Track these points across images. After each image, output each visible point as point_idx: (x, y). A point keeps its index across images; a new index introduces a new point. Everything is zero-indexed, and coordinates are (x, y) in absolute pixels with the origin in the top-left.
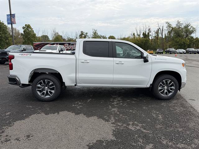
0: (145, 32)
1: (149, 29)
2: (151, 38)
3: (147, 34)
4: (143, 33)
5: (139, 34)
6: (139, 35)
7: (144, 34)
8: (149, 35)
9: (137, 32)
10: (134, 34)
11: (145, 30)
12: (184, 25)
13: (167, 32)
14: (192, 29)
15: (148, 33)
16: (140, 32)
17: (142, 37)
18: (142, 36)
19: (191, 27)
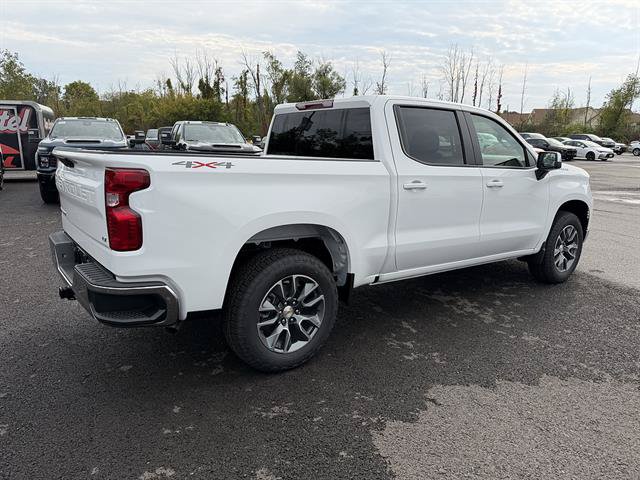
0: (204, 80)
1: (218, 72)
2: (224, 101)
3: (212, 85)
4: (201, 82)
5: (186, 84)
6: (188, 89)
7: (203, 86)
8: (218, 89)
9: (179, 78)
10: (169, 82)
11: (204, 70)
12: (318, 66)
13: (272, 85)
14: (335, 81)
15: (217, 84)
16: (189, 78)
17: (198, 96)
18: (196, 91)
19: (334, 74)
